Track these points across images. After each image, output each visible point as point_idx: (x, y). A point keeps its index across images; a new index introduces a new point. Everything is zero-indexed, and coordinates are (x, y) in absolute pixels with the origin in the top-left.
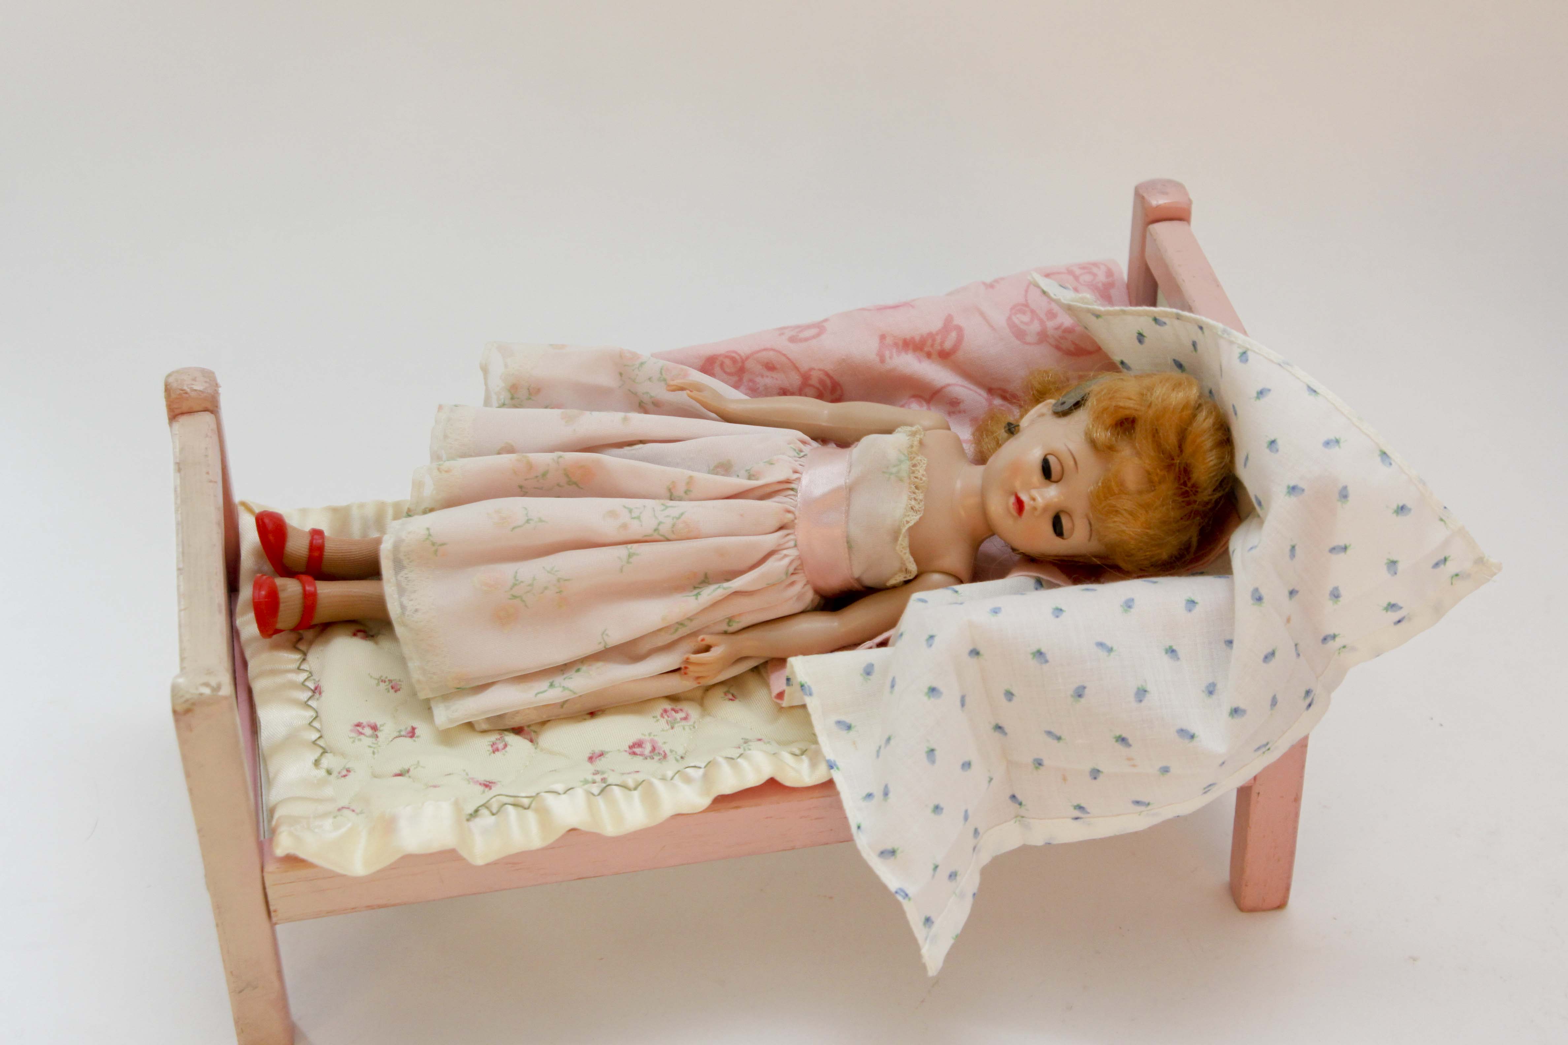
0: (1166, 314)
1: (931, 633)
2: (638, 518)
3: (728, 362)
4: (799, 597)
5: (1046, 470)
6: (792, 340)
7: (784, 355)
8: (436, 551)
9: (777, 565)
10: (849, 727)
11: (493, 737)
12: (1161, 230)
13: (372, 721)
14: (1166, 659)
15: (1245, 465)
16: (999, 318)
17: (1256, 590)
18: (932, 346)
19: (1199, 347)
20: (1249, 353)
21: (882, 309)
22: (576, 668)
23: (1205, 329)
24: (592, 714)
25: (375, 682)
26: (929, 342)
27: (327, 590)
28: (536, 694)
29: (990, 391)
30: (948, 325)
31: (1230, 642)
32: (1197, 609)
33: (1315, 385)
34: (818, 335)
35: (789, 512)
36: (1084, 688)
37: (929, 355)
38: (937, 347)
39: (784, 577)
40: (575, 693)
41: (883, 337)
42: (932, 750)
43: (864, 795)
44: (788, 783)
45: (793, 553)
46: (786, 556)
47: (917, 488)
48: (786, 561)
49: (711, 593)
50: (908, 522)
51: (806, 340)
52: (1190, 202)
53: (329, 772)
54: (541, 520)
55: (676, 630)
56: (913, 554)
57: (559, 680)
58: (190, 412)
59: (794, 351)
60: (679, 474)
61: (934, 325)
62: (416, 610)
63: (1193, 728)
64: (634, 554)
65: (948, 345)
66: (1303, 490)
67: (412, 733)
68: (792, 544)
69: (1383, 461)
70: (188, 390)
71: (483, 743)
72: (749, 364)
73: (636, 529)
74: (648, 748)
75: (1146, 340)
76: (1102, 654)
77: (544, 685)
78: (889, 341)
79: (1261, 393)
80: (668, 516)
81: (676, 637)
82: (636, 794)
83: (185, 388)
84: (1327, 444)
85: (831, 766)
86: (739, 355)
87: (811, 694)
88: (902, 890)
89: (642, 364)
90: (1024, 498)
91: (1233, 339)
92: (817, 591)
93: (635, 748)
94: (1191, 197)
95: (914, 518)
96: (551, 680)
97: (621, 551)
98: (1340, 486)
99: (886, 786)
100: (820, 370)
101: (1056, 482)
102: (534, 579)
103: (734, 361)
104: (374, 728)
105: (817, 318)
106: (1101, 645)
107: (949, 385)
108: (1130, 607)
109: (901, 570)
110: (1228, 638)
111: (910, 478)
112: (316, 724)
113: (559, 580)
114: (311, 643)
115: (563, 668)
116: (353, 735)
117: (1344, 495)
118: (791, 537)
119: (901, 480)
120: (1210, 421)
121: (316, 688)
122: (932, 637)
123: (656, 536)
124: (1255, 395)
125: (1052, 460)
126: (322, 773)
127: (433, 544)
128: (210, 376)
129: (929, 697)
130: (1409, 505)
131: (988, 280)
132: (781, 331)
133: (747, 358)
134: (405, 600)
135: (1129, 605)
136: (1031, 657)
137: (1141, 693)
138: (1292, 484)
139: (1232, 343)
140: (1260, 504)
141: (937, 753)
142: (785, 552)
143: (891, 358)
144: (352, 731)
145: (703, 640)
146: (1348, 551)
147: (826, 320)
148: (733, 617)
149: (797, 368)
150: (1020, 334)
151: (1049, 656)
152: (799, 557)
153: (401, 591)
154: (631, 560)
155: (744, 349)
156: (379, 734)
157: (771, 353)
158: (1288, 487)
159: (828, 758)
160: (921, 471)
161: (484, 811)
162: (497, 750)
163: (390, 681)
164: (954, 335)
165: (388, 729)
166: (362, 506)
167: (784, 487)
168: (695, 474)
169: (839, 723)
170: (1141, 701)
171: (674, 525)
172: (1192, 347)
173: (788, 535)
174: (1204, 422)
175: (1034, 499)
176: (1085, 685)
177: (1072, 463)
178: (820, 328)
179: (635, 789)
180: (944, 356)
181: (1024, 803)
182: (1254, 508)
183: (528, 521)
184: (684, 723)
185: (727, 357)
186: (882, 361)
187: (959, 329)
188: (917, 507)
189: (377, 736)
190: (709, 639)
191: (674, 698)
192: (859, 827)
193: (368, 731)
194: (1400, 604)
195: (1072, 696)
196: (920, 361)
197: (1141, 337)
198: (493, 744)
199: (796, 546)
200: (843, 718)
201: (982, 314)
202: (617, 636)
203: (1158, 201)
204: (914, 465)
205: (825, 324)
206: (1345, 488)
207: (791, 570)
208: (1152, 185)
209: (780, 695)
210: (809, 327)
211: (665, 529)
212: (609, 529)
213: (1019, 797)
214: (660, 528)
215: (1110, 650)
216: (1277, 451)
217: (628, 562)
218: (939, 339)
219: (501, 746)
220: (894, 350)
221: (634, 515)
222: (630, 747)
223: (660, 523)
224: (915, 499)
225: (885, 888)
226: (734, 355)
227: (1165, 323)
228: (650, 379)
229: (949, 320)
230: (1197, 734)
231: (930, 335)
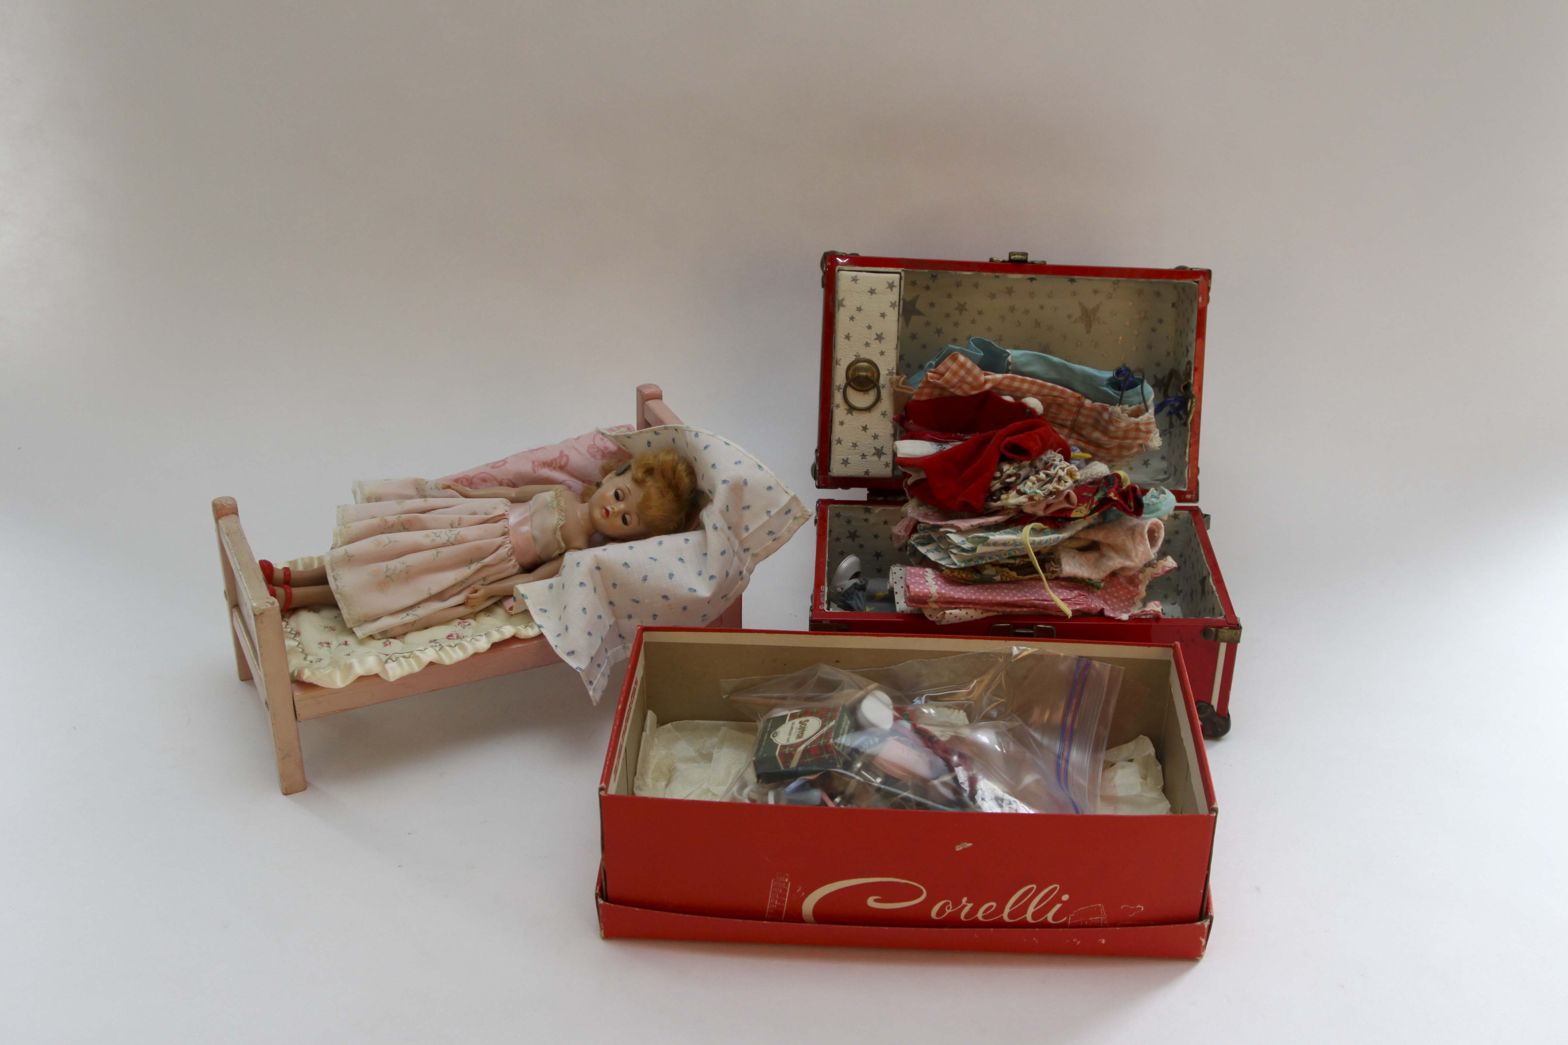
0: (660, 429)
1: (578, 562)
2: (439, 536)
3: (464, 480)
4: (514, 566)
5: (617, 496)
6: (493, 467)
7: (490, 474)
8: (350, 559)
9: (503, 551)
10: (545, 611)
11: (384, 640)
12: (651, 403)
13: (327, 641)
14: (679, 563)
15: (703, 479)
16: (584, 450)
17: (714, 525)
18: (556, 464)
19: (676, 441)
20: (699, 433)
21: (532, 451)
22: (418, 606)
23: (679, 431)
24: (426, 628)
25: (323, 628)
26: (554, 462)
27: (296, 591)
28: (401, 619)
29: (584, 481)
30: (562, 454)
31: (705, 554)
32: (690, 542)
33: (728, 441)
34: (504, 464)
35: (506, 528)
36: (647, 576)
37: (555, 468)
38: (558, 464)
39: (507, 556)
40: (419, 616)
41: (533, 462)
42: (585, 608)
43: (556, 635)
44: (522, 637)
45: (510, 546)
46: (507, 547)
47: (561, 511)
48: (507, 549)
49: (475, 567)
50: (560, 524)
51: (498, 467)
52: (661, 392)
53: (311, 662)
54: (396, 541)
55: (461, 585)
56: (563, 539)
57: (410, 612)
58: (227, 515)
59: (494, 472)
60: (455, 517)
61: (556, 455)
62: (344, 586)
63: (694, 587)
64: (439, 552)
65: (563, 463)
66: (729, 481)
67: (346, 644)
68: (508, 542)
69: (759, 469)
70: (225, 505)
71: (379, 644)
72: (475, 480)
73: (439, 541)
74: (455, 637)
75: (652, 445)
76: (653, 561)
77: (404, 615)
78: (536, 463)
79: (706, 447)
80: (452, 534)
81: (461, 588)
82: (456, 648)
83: (223, 503)
84: (736, 463)
85: (540, 627)
86: (469, 476)
87: (527, 598)
88: (579, 667)
89: (426, 483)
90: (609, 508)
91: (691, 429)
92: (521, 565)
93: (450, 637)
94: (661, 389)
95: (562, 523)
96: (407, 613)
97: (434, 551)
98: (743, 479)
99: (567, 626)
100: (507, 479)
101: (621, 501)
102: (396, 567)
103: (467, 480)
104: (328, 644)
105: (502, 458)
106: (651, 558)
107: (565, 480)
108: (661, 544)
109: (558, 549)
110: (705, 552)
111: (558, 507)
112: (300, 646)
113: (407, 567)
114: (289, 618)
115: (411, 607)
116: (320, 646)
117: (745, 483)
118: (508, 539)
119: (554, 508)
120: (684, 467)
121: (296, 633)
122: (578, 563)
123: (448, 543)
124: (703, 448)
125: (620, 492)
126: (308, 662)
127: (348, 556)
128: (233, 499)
129: (581, 587)
130: (772, 486)
131: (575, 437)
132: (487, 465)
133: (473, 477)
134: (338, 583)
135: (660, 543)
136: (622, 565)
137: (671, 576)
138: (724, 479)
139: (691, 431)
140: (711, 492)
141: (587, 610)
142: (506, 545)
143: (538, 470)
144: (319, 645)
145: (474, 587)
146: (750, 508)
147: (507, 458)
148: (485, 577)
149: (496, 480)
150: (594, 456)
151: (630, 565)
152: (512, 548)
153: (335, 579)
154: (438, 555)
155: (471, 474)
156: (331, 645)
157: (483, 474)
158: (722, 481)
159: (538, 624)
160: (562, 504)
161: (390, 661)
162: (387, 645)
163: (330, 627)
164: (565, 458)
165: (334, 644)
166: (303, 559)
167: (502, 517)
168: (462, 516)
169: (541, 610)
170: (671, 579)
171: (456, 537)
172: (672, 442)
173: (507, 538)
174: (681, 468)
175: (613, 509)
176: (647, 575)
177: (628, 491)
178: (505, 462)
179: (455, 646)
180: (562, 468)
181: (625, 637)
182: (709, 497)
183: (390, 542)
184: (469, 626)
185: (463, 478)
186: (535, 472)
187: (567, 456)
188: (562, 519)
189: (330, 647)
190: (476, 586)
191: (462, 618)
192: (556, 646)
193: (325, 645)
194: (774, 531)
195: (642, 580)
196: (551, 471)
197: (649, 444)
198: (384, 643)
199: (510, 543)
200: (542, 607)
201: (576, 449)
202: (435, 590)
203: (647, 391)
204: (559, 502)
205: (506, 460)
206: (746, 480)
207: (510, 553)
208: (644, 386)
209: (511, 609)
210: (501, 461)
211: (452, 539)
212: (427, 542)
213: (623, 635)
214: (450, 539)
215: (656, 560)
216: (716, 468)
217: (437, 556)
218: (558, 461)
219: (388, 643)
220: (539, 468)
221: (437, 535)
222: (447, 637)
223: (449, 538)
224: (561, 516)
225: (571, 667)
226: (467, 477)
227: (660, 434)
228: (431, 489)
229: (562, 453)
230: (696, 589)
231: (555, 460)
